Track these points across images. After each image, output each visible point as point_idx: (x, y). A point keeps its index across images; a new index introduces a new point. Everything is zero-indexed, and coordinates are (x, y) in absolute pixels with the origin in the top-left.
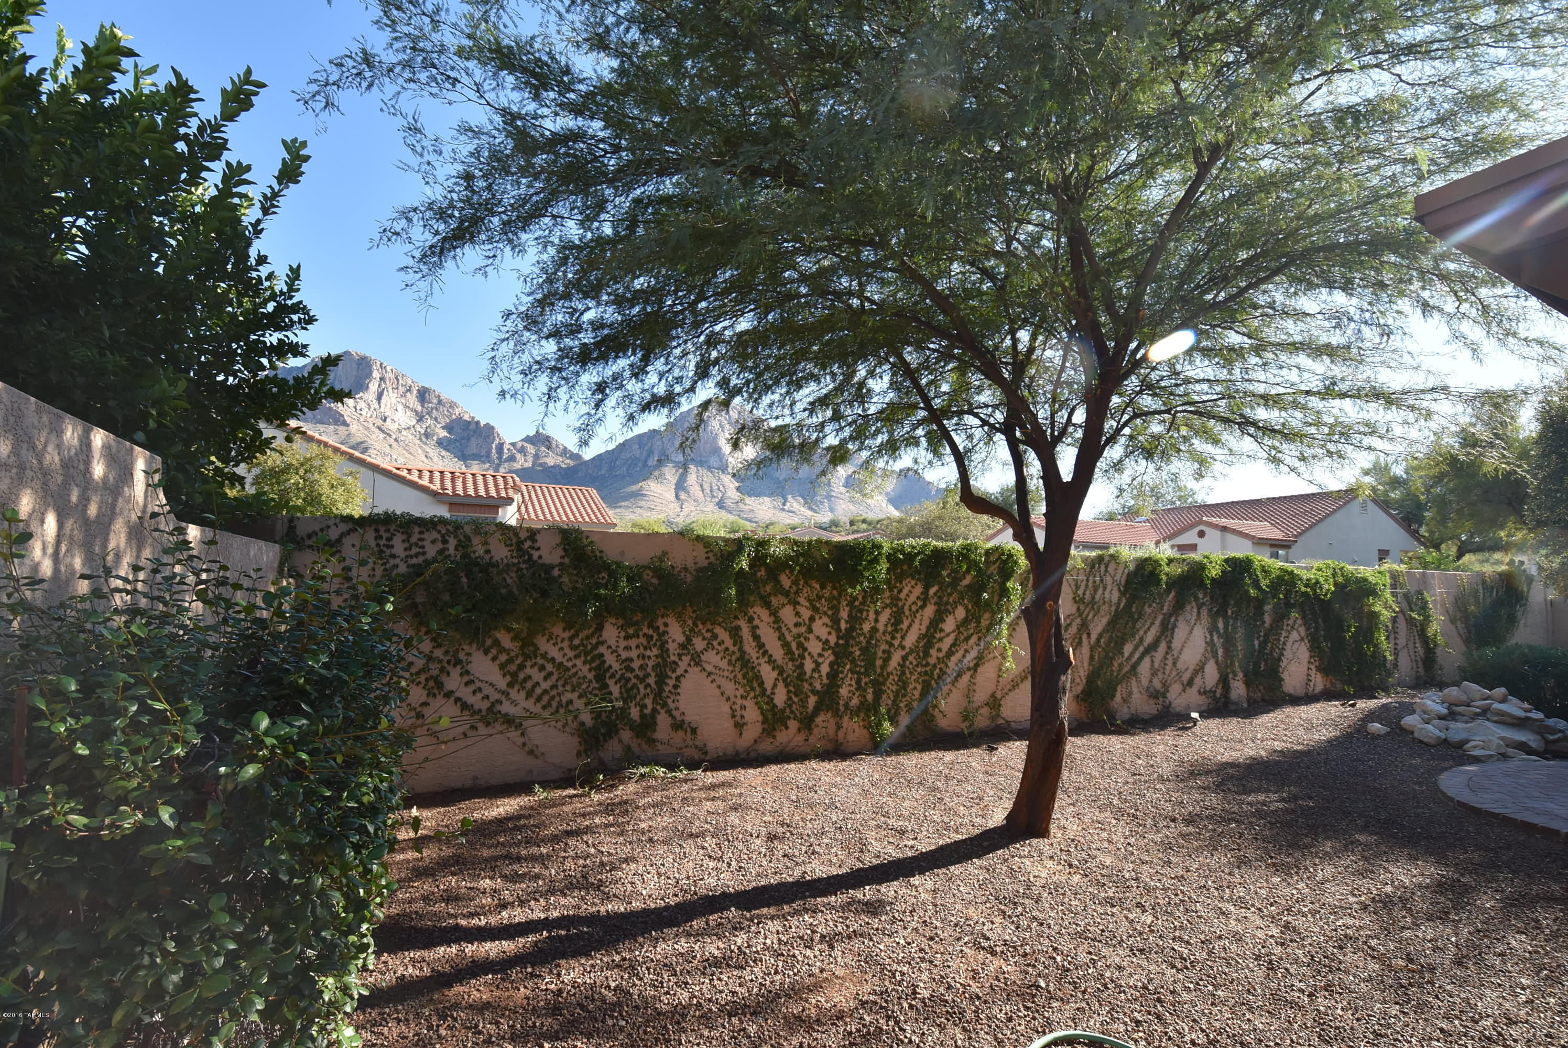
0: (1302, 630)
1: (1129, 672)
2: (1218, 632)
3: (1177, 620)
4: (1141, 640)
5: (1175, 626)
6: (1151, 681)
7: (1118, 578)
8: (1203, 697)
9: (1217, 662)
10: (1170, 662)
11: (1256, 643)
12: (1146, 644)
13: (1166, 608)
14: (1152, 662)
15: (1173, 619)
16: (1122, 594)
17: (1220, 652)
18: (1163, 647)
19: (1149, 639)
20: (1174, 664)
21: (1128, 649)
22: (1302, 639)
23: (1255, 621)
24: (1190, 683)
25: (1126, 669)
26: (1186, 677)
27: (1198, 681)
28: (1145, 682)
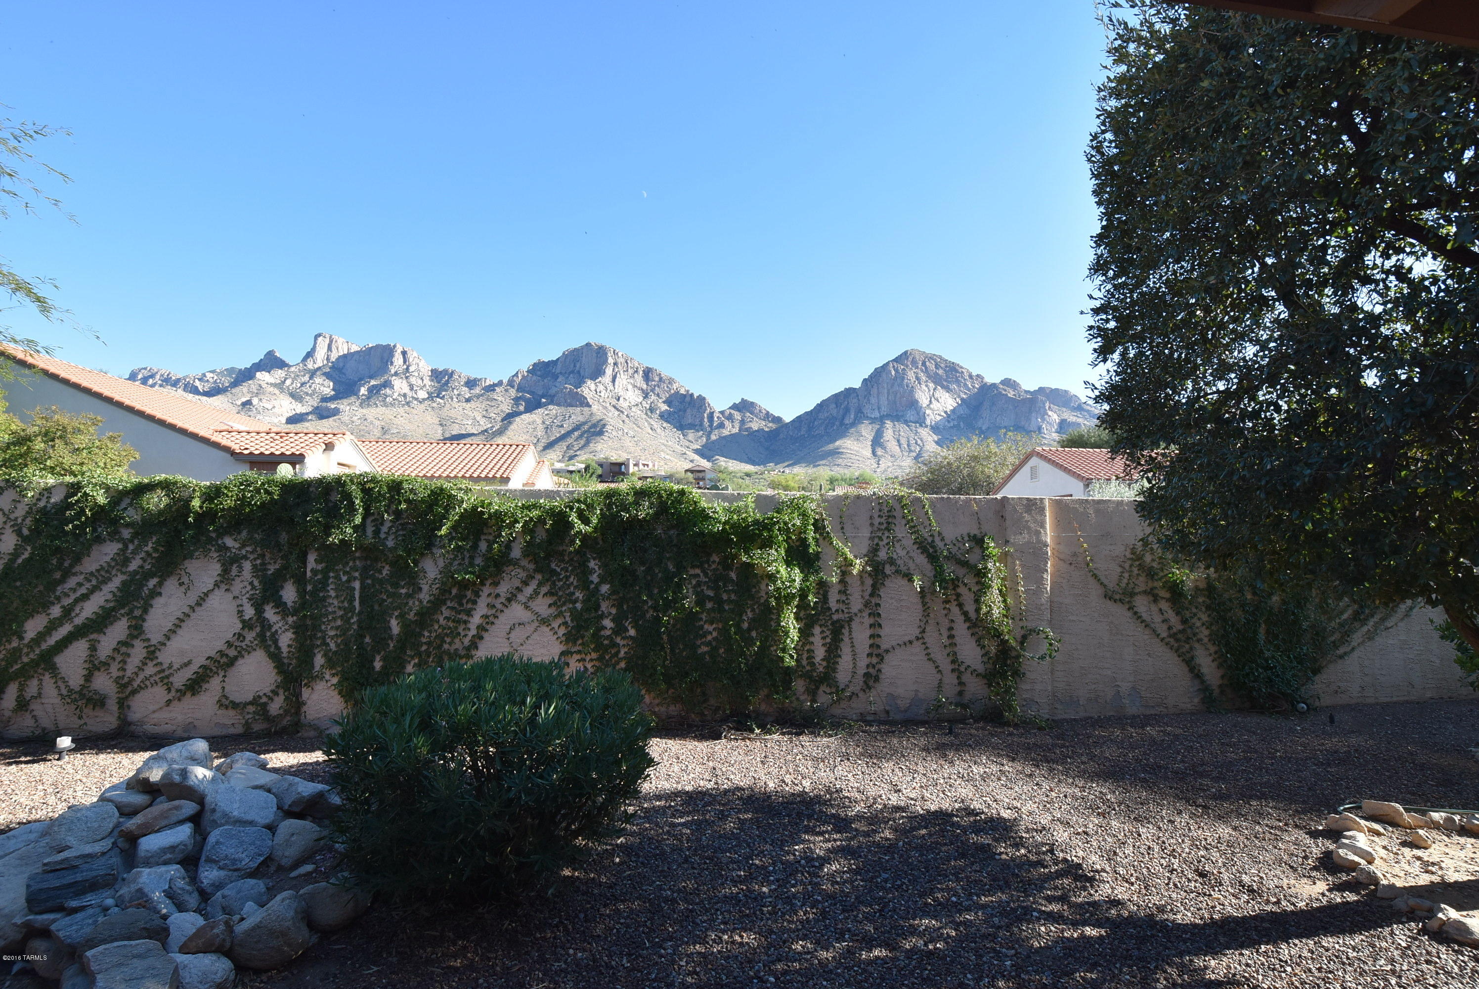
0: (542, 606)
1: (35, 664)
2: (280, 604)
3: (160, 584)
4: (67, 613)
5: (155, 593)
6: (88, 678)
7: (20, 512)
8: (231, 713)
9: (275, 656)
10: (138, 652)
11: (394, 623)
12: (78, 621)
13: (133, 566)
14: (93, 648)
15: (152, 582)
16: (26, 540)
17: (286, 640)
18: (119, 630)
19: (89, 609)
20: (152, 654)
21: (33, 627)
22: (544, 621)
23: (396, 585)
24: (194, 686)
25: (26, 660)
26: (180, 679)
27: (215, 683)
28: (76, 680)
